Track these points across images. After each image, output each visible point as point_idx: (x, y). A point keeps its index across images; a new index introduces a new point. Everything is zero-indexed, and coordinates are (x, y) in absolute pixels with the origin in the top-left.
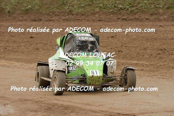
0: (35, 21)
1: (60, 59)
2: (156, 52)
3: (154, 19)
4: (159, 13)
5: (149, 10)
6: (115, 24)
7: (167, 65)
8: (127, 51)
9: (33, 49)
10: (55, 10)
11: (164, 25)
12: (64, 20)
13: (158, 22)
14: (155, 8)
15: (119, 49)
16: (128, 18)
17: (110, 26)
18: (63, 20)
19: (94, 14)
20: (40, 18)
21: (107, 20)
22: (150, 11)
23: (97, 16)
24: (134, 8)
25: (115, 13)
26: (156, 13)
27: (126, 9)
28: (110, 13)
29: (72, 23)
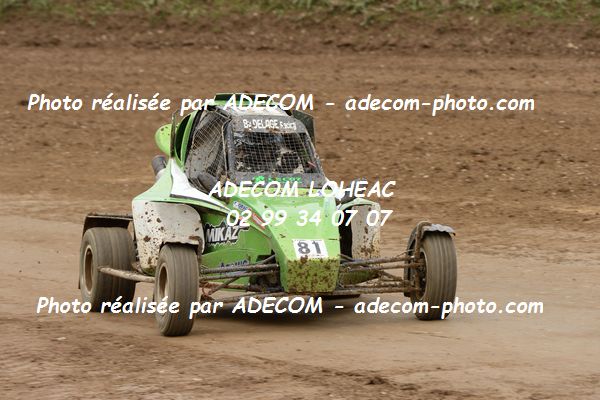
0: (37, 45)
1: (175, 201)
2: (455, 160)
3: (450, 47)
4: (466, 25)
5: (433, 16)
6: (316, 63)
7: (491, 204)
8: (356, 156)
9: (28, 144)
10: (108, 9)
11: (485, 69)
12: (137, 45)
13: (463, 56)
14: (453, 9)
15: (329, 147)
16: (359, 43)
17: (299, 69)
18: (135, 45)
19: (242, 25)
20: (56, 36)
21: (288, 46)
22: (436, 18)
23: (252, 33)
24: (382, 9)
25: (314, 24)
26: (456, 27)
27: (354, 11)
28: (297, 22)
29: (166, 57)
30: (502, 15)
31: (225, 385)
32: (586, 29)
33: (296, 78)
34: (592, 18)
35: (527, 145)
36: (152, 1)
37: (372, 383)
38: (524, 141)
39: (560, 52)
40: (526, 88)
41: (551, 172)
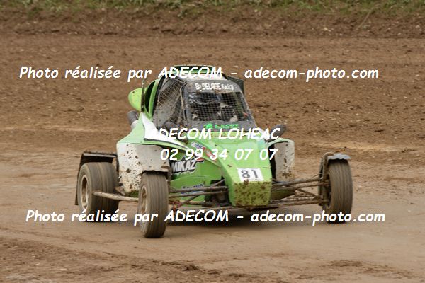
3: (241, 31)
4: (252, 15)
5: (229, 9)
6: (146, 43)
11: (266, 47)
12: (19, 32)
13: (250, 37)
14: (243, 4)
16: (177, 29)
17: (135, 48)
18: (17, 32)
19: (94, 17)
21: (127, 32)
22: (231, 11)
23: (101, 23)
24: (193, 5)
25: (145, 15)
26: (246, 17)
27: (173, 6)
28: (133, 14)
29: (40, 40)
30: (277, 8)
31: (84, 273)
32: (336, 18)
33: (133, 55)
34: (341, 10)
35: (296, 100)
36: (29, 1)
37: (188, 269)
38: (294, 97)
39: (319, 34)
40: (294, 59)
41: (313, 118)
